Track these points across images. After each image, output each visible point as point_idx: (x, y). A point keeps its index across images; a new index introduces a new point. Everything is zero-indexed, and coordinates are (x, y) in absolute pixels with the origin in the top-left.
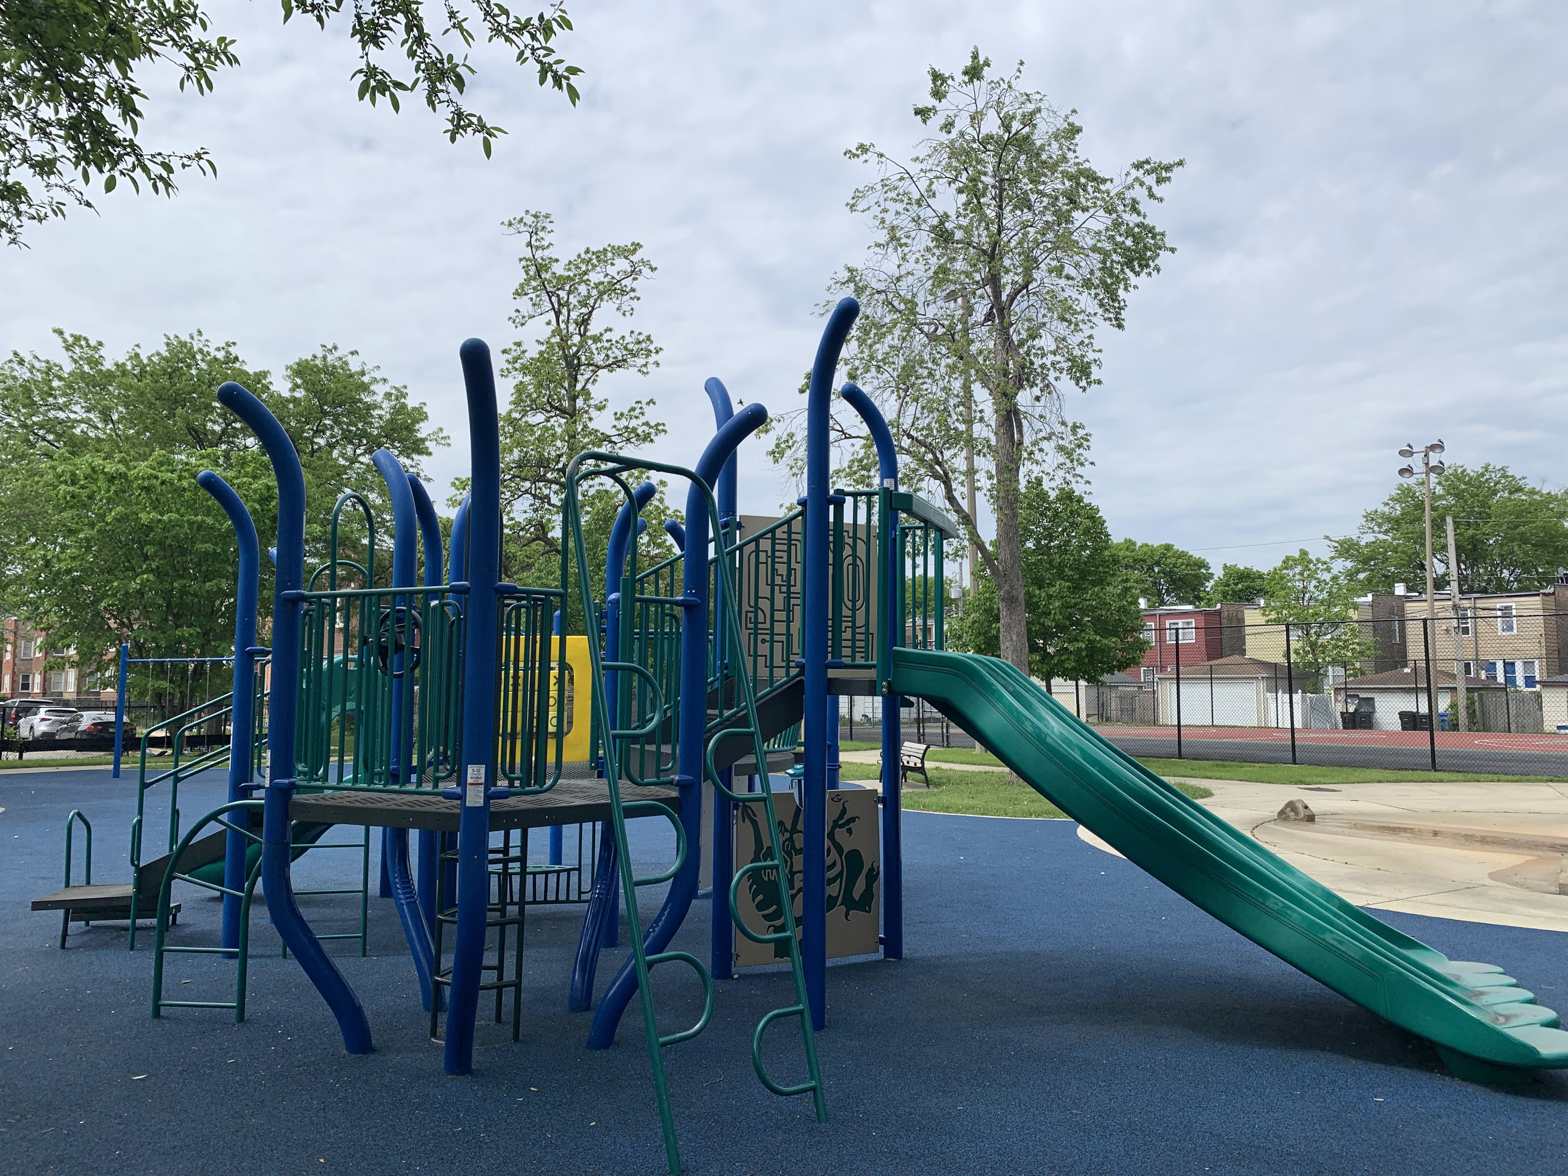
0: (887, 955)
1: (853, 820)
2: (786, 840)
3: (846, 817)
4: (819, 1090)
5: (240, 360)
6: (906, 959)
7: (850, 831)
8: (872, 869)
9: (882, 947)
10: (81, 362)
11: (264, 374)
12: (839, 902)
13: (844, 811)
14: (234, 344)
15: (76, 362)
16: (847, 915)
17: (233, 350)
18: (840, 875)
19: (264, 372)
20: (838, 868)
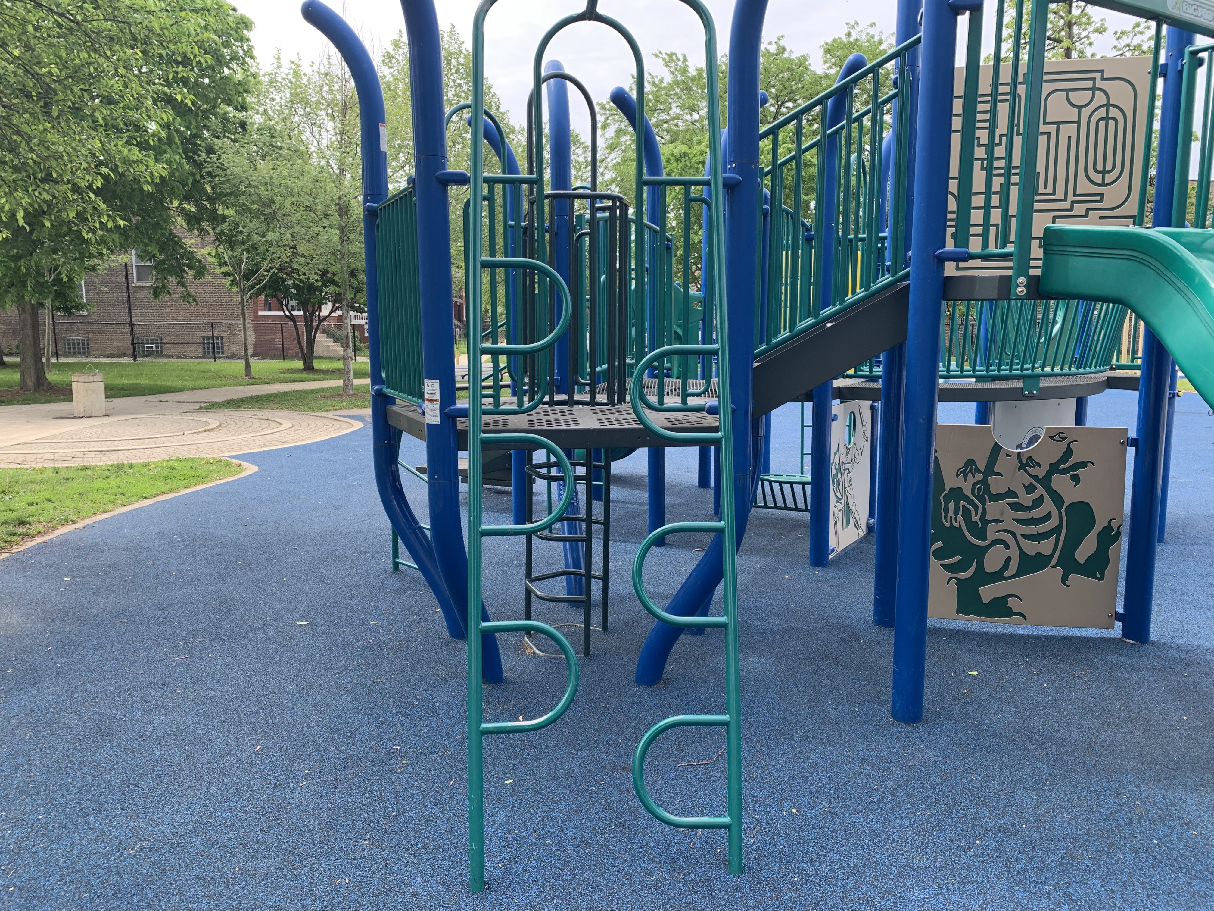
0: (1125, 634)
1: (1083, 465)
2: (978, 482)
3: (1071, 462)
4: (734, 829)
5: (788, 50)
6: (1155, 644)
7: (1076, 479)
8: (1108, 528)
9: (1119, 625)
10: (676, 73)
11: (805, 58)
12: (1054, 561)
13: (1069, 453)
14: (782, 36)
15: (673, 73)
16: (1064, 579)
17: (782, 43)
18: (1057, 530)
19: (804, 56)
20: (1053, 523)
